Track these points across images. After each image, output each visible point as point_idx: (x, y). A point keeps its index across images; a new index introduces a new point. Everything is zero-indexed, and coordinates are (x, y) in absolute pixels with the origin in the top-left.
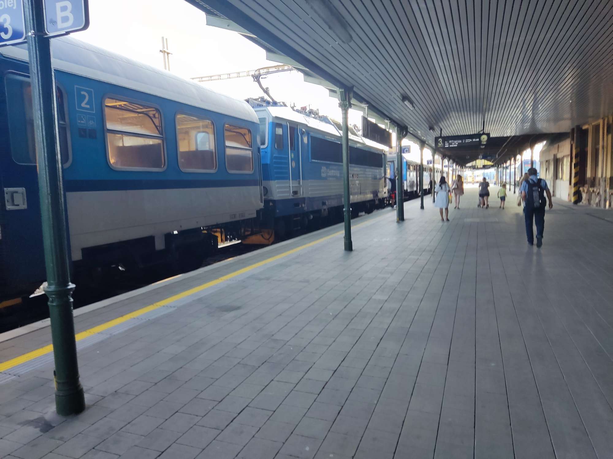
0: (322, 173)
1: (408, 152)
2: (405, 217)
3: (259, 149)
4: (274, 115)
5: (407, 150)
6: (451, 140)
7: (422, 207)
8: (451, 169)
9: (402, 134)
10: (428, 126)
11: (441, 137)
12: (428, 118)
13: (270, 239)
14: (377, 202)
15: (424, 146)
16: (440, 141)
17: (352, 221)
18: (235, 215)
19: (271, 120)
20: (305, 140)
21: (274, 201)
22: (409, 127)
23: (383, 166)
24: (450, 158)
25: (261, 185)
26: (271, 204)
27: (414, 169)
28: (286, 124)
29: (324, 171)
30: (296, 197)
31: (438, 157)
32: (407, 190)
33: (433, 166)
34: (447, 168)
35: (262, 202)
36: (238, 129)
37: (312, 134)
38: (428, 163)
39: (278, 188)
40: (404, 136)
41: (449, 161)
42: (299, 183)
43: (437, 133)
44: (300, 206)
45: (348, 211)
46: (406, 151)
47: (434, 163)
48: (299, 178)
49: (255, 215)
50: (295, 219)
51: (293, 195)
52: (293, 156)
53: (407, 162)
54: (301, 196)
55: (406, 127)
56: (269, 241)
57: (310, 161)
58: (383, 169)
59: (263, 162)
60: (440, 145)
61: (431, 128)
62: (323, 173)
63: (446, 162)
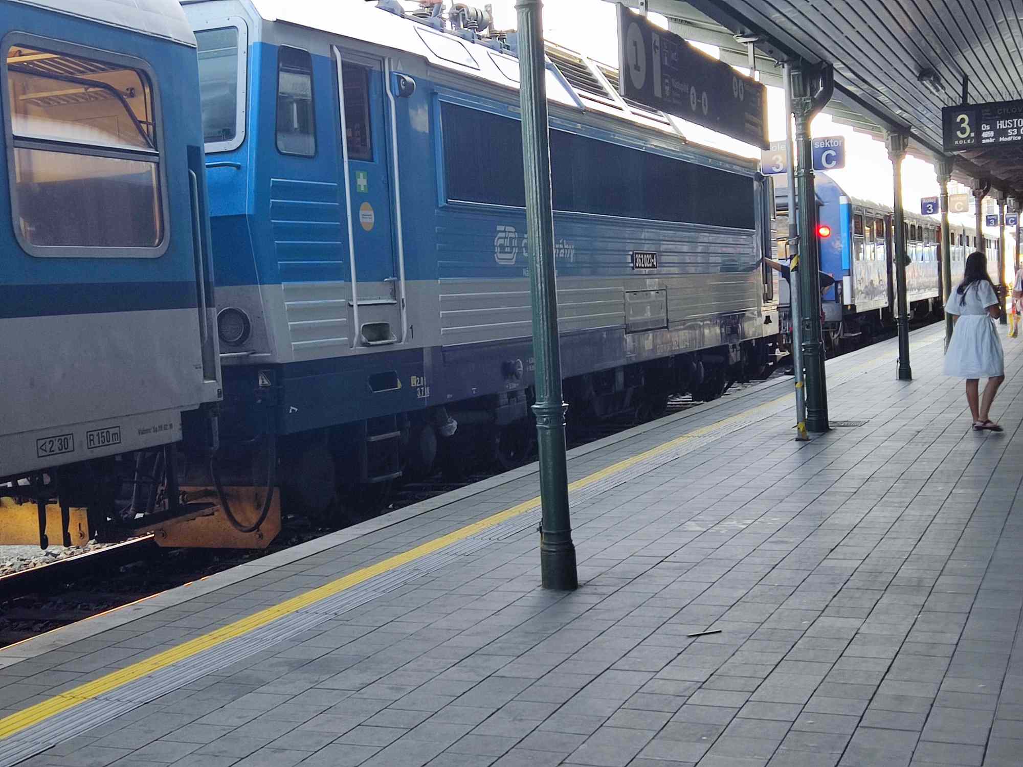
0: (497, 250)
1: (834, 163)
2: (833, 415)
3: (194, 155)
4: (272, 17)
5: (833, 153)
6: (1004, 117)
7: (905, 373)
8: (1010, 230)
9: (812, 95)
10: (911, 64)
11: (964, 107)
12: (917, 38)
13: (264, 526)
14: (735, 356)
15: (905, 146)
16: (963, 120)
17: (570, 454)
18: (64, 441)
19: (256, 37)
20: (420, 119)
21: (276, 370)
22: (837, 65)
23: (758, 224)
24: (1005, 190)
25: (209, 305)
26: (263, 381)
27: (880, 234)
28: (328, 55)
29: (507, 242)
30: (379, 347)
31: (959, 189)
32: (853, 307)
33: (945, 217)
34: (998, 228)
35: (209, 374)
36: (103, 70)
37: (447, 96)
38: (925, 209)
39: (295, 313)
40: (821, 102)
41: (1001, 204)
42: (395, 293)
43: (951, 94)
44: (399, 386)
45: (555, 413)
46: (829, 159)
47: (945, 208)
48: (396, 273)
49: (175, 434)
50: (373, 439)
51: (364, 339)
52: (362, 182)
53: (849, 206)
54: (403, 345)
55: (825, 65)
56: (261, 536)
57: (442, 203)
58: (757, 232)
59: (214, 208)
60: (965, 135)
61: (927, 73)
62: (502, 252)
63: (990, 204)
